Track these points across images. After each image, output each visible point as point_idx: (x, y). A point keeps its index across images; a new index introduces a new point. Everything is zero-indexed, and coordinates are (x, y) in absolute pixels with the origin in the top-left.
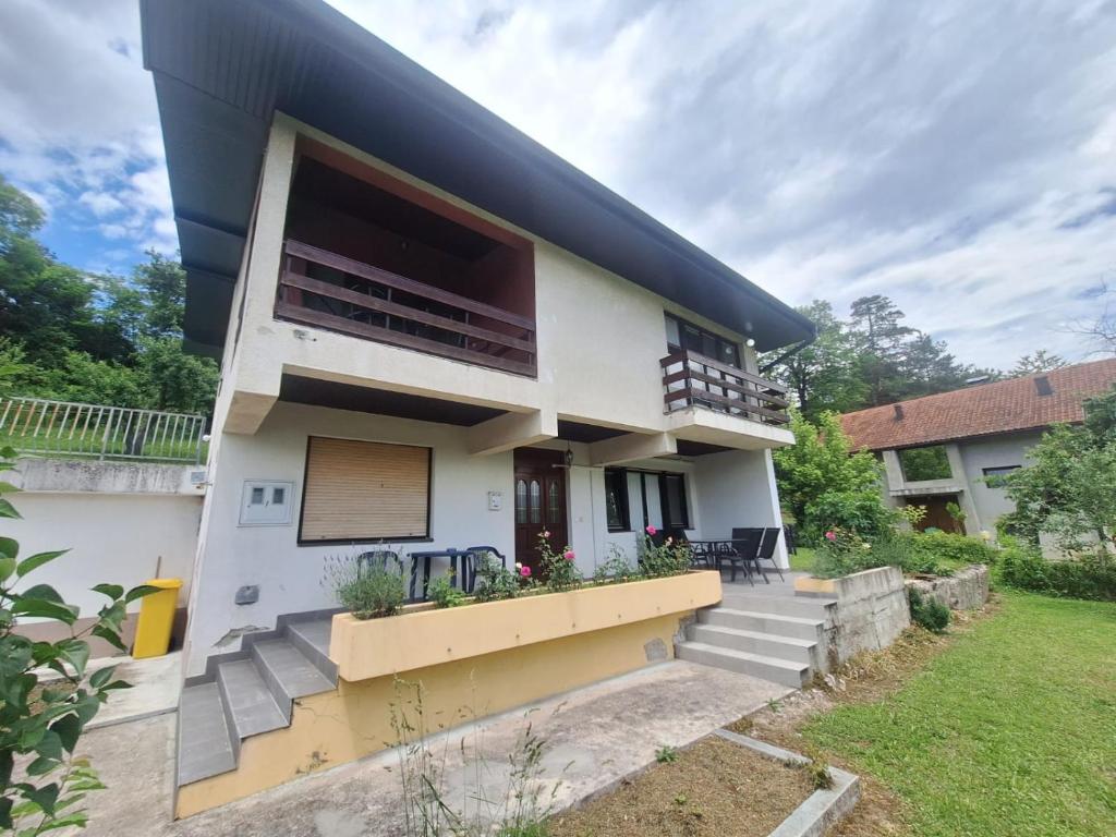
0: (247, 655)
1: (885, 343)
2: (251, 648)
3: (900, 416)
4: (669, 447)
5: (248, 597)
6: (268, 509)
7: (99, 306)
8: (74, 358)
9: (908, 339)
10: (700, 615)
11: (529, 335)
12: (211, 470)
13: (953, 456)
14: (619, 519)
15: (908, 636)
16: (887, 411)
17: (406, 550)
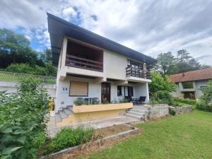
0: (63, 111)
1: (185, 60)
2: (63, 110)
3: (184, 75)
4: (127, 82)
5: (63, 103)
6: (65, 91)
7: (39, 57)
8: (36, 66)
9: (190, 59)
10: (129, 109)
11: (102, 65)
12: (57, 85)
13: (194, 84)
14: (120, 94)
15: (166, 115)
16: (181, 74)
17: (84, 98)
